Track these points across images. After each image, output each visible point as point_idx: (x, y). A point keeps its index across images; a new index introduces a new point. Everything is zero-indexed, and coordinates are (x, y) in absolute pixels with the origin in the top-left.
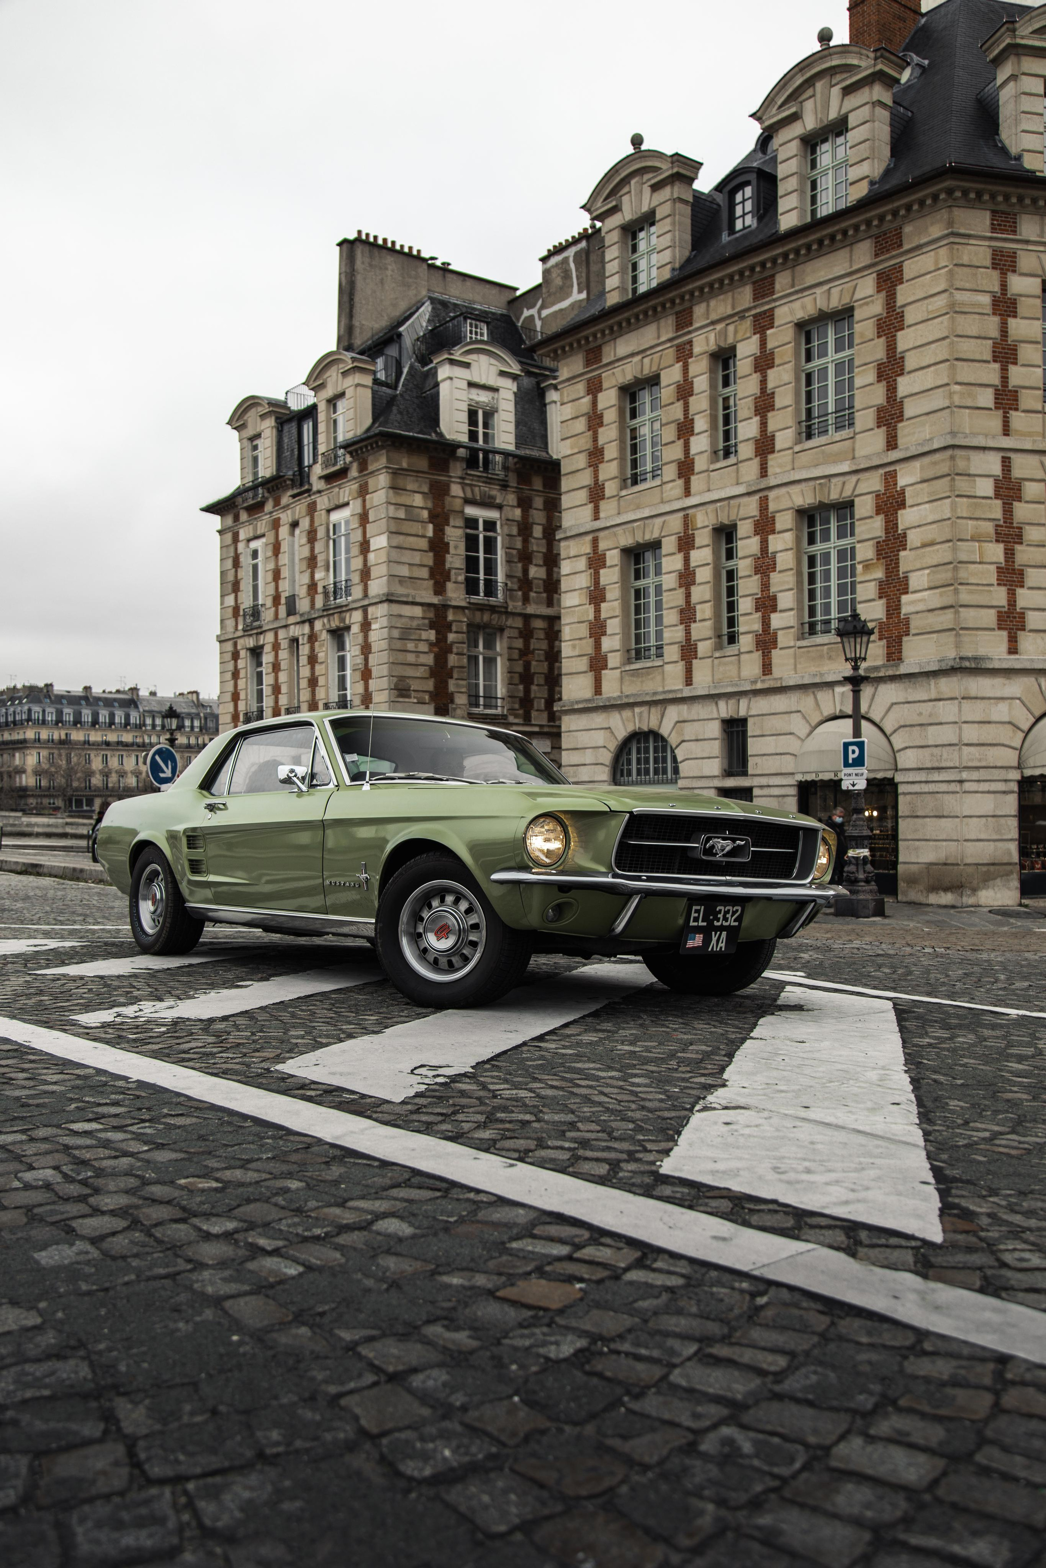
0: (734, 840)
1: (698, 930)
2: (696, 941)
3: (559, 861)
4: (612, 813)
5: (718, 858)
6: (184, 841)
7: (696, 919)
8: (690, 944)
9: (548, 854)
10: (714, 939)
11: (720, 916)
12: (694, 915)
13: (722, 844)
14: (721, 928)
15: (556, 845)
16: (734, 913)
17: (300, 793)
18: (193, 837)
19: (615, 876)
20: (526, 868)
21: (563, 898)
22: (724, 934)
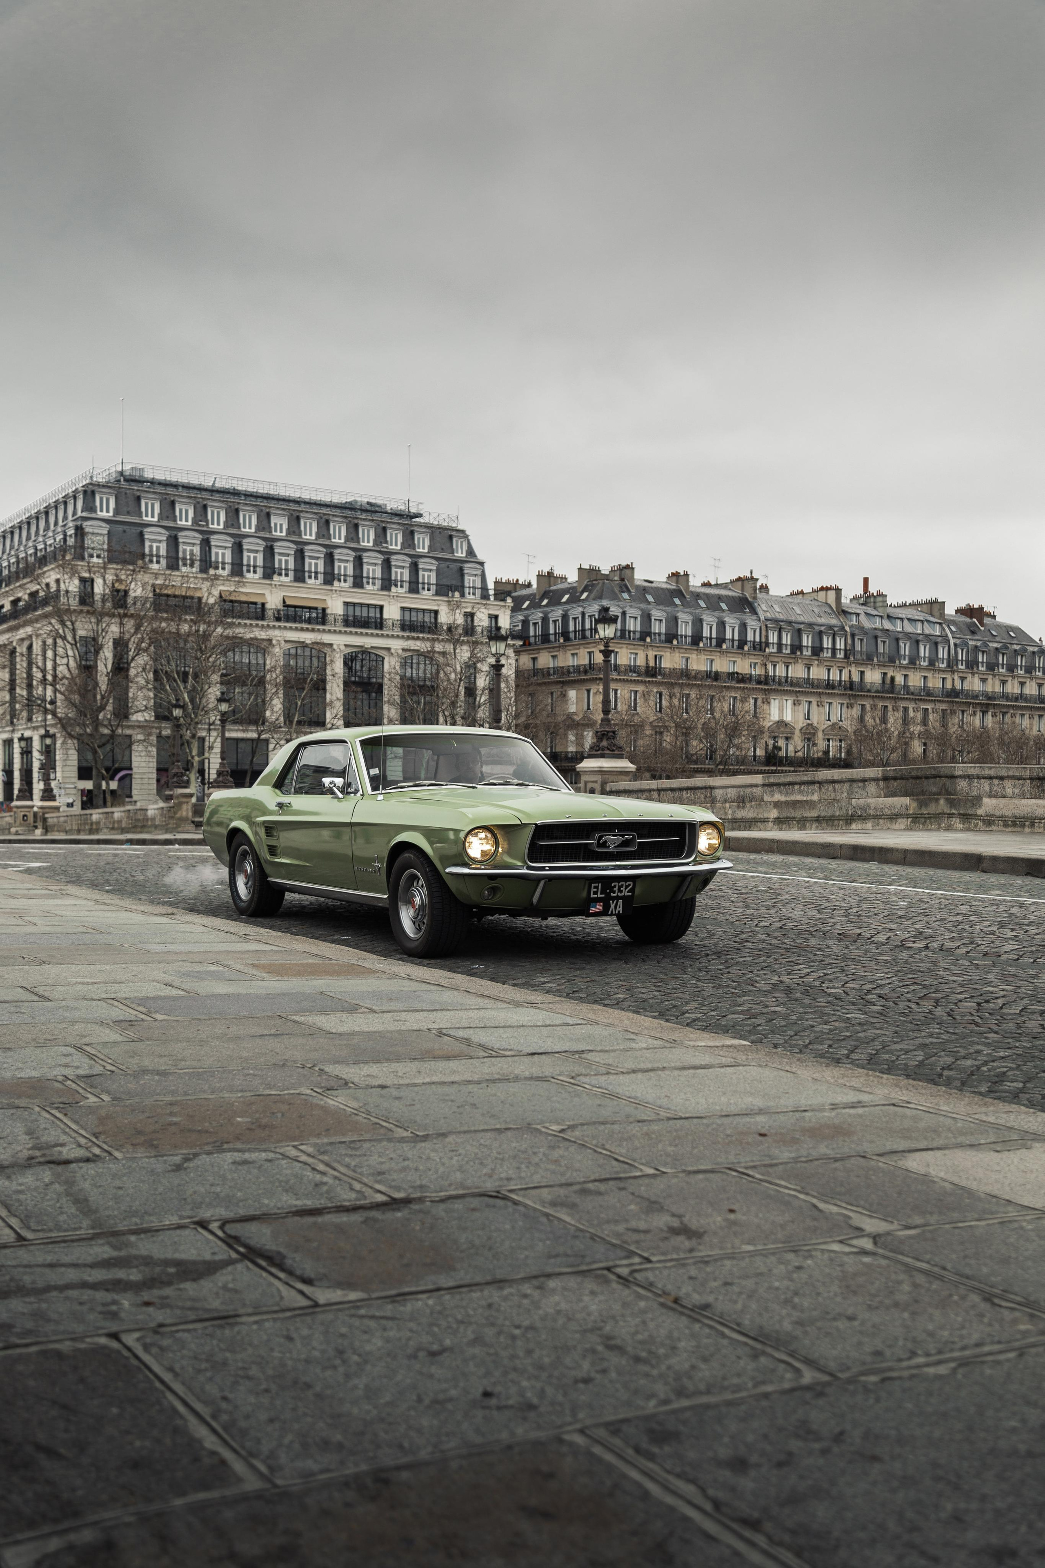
0: (623, 836)
1: (598, 900)
3: (489, 859)
4: (526, 825)
5: (611, 849)
6: (264, 831)
7: (596, 893)
9: (483, 855)
10: (613, 906)
11: (616, 889)
12: (593, 890)
13: (613, 840)
14: (618, 898)
15: (489, 847)
16: (627, 887)
17: (337, 797)
18: (270, 828)
19: (530, 868)
20: (465, 865)
21: (493, 884)
22: (620, 901)
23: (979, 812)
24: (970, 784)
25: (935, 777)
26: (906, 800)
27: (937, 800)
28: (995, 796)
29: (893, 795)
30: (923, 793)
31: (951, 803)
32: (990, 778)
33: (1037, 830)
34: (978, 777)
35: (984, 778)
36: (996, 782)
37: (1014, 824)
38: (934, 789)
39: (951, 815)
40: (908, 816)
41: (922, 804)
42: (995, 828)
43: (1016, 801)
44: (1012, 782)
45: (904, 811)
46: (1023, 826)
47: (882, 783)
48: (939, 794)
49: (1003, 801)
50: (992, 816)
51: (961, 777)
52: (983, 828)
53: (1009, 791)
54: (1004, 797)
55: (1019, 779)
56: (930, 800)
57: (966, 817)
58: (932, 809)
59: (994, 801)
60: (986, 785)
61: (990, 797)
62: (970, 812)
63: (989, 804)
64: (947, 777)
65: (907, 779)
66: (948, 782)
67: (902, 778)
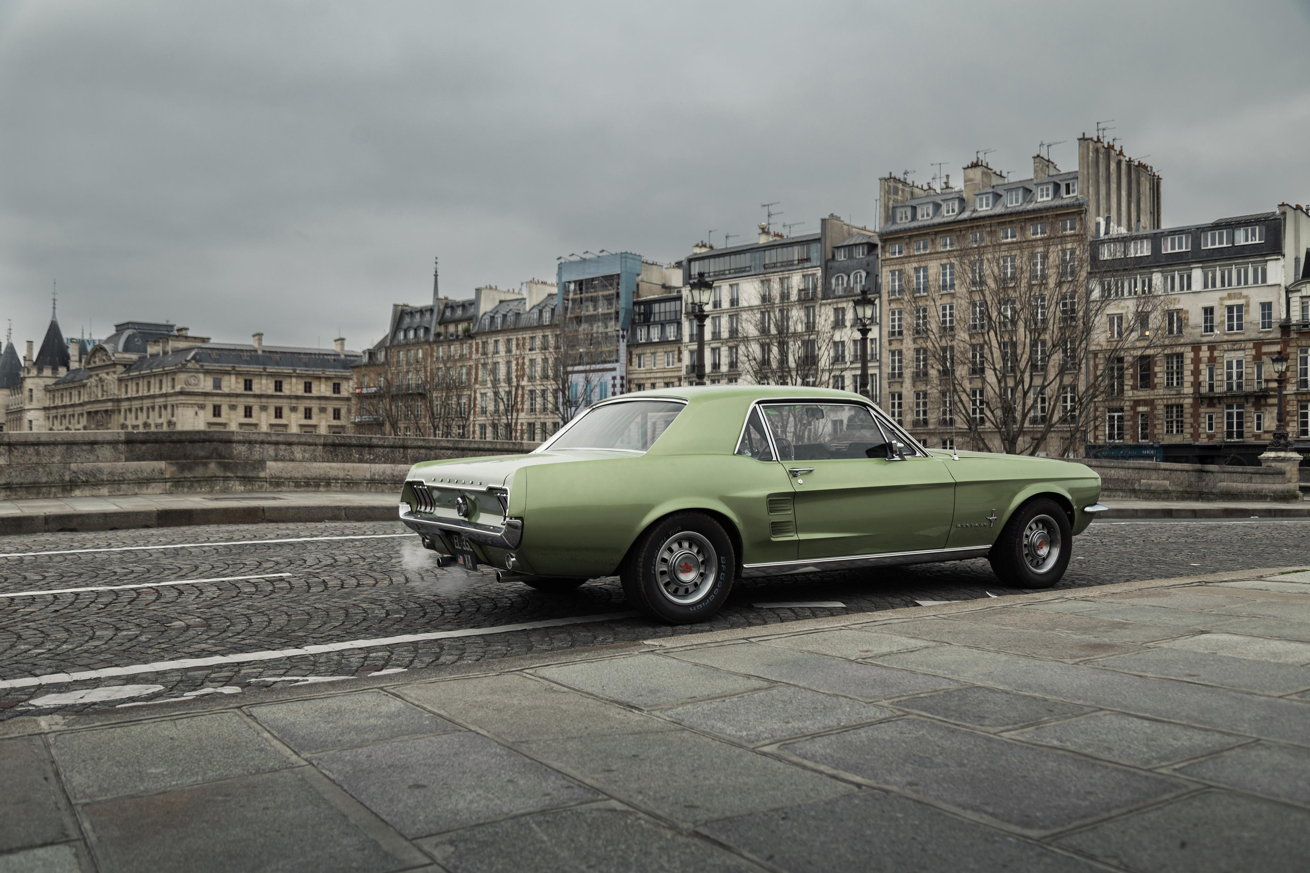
6: (762, 507)
23: (262, 475)
24: (250, 449)
25: (204, 441)
26: (162, 464)
27: (206, 465)
28: (281, 460)
29: (138, 459)
30: (185, 457)
31: (226, 467)
32: (277, 443)
33: (333, 488)
34: (262, 443)
35: (269, 443)
36: (282, 447)
37: (307, 485)
38: (202, 454)
39: (226, 479)
40: (165, 481)
41: (182, 468)
42: (284, 489)
43: (307, 464)
44: (303, 447)
45: (157, 475)
46: (319, 486)
47: (122, 447)
48: (210, 457)
49: (292, 464)
50: (280, 478)
51: (239, 442)
52: (271, 489)
53: (298, 455)
54: (292, 460)
55: (310, 445)
56: (196, 464)
57: (246, 480)
58: (199, 472)
59: (280, 465)
60: (271, 450)
61: (275, 460)
62: (250, 474)
63: (273, 468)
64: (221, 441)
65: (163, 442)
66: (221, 447)
67: (156, 442)
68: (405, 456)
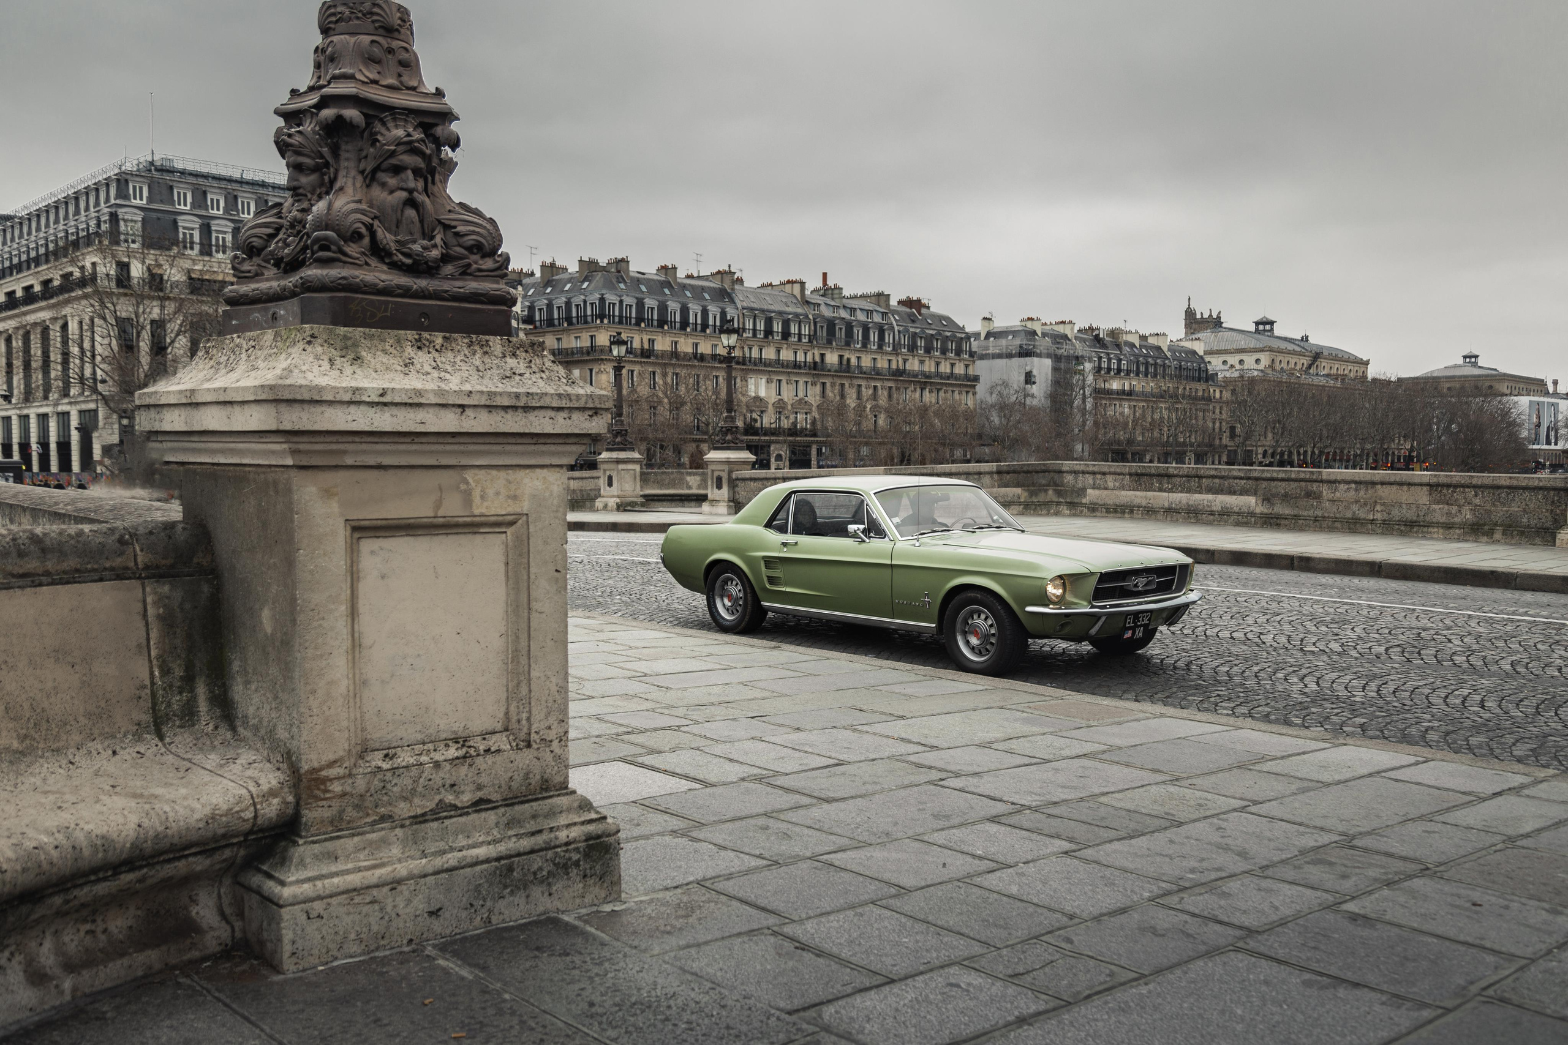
0: (1148, 578)
1: (1130, 628)
2: (1128, 634)
3: (1062, 602)
4: (1092, 574)
5: (1140, 589)
6: (763, 564)
7: (1129, 623)
8: (1126, 636)
9: (1057, 597)
10: (1137, 632)
11: (1141, 619)
13: (1141, 581)
14: (1141, 626)
15: (1059, 592)
16: (1147, 617)
17: (864, 541)
18: (770, 562)
19: (1093, 607)
20: (1046, 605)
21: (1064, 621)
22: (1142, 628)
23: (1084, 501)
24: (1076, 478)
25: (1044, 471)
26: (1019, 491)
27: (1046, 491)
28: (1098, 488)
29: (1006, 486)
30: (1033, 485)
31: (1059, 493)
32: (1094, 473)
33: (1135, 516)
34: (1083, 473)
35: (1088, 473)
36: (1099, 476)
37: (1116, 511)
38: (1044, 482)
39: (1058, 503)
40: (1020, 503)
41: (1032, 494)
42: (1098, 514)
43: (1117, 492)
44: (1114, 477)
45: (1016, 499)
46: (1124, 512)
47: (996, 476)
48: (1048, 485)
49: (1106, 492)
50: (1096, 504)
51: (1067, 472)
52: (1088, 514)
53: (1111, 484)
54: (1106, 489)
55: (1119, 474)
56: (1040, 491)
57: (1072, 505)
58: (1042, 497)
59: (1097, 492)
60: (1090, 479)
61: (1094, 488)
62: (1076, 501)
63: (1092, 495)
64: (1055, 471)
65: (1019, 473)
66: (1056, 476)
67: (1014, 472)
68: (1200, 486)
